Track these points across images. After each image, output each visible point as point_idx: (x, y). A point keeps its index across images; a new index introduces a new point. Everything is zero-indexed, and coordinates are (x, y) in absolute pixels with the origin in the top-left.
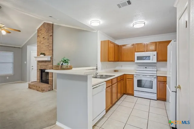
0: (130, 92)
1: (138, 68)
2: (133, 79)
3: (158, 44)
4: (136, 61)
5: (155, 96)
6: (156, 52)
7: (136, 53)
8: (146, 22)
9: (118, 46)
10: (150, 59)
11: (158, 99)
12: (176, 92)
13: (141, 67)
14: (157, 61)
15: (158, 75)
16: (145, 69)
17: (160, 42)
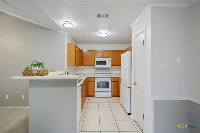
0: (92, 94)
1: (96, 72)
2: (94, 81)
3: (111, 51)
4: (96, 65)
5: (110, 94)
6: (110, 58)
7: (95, 58)
8: (109, 33)
9: (80, 50)
10: (106, 64)
11: (112, 96)
12: (130, 88)
13: (98, 70)
14: (111, 65)
15: (112, 77)
16: (101, 73)
17: (113, 51)
